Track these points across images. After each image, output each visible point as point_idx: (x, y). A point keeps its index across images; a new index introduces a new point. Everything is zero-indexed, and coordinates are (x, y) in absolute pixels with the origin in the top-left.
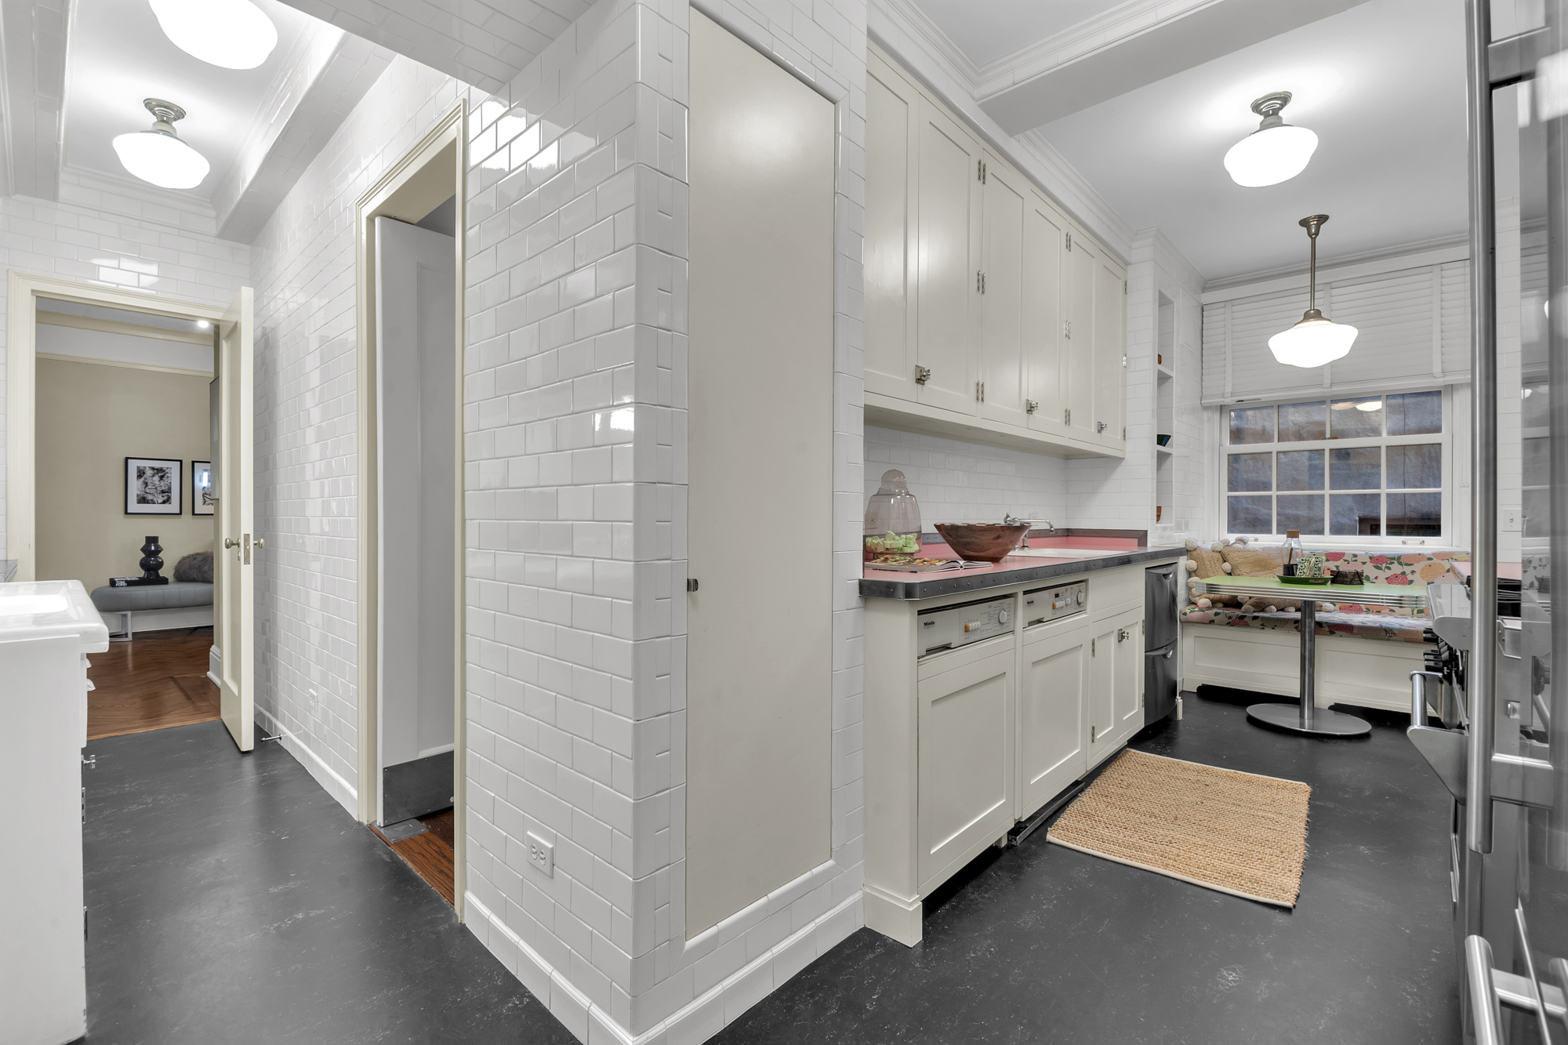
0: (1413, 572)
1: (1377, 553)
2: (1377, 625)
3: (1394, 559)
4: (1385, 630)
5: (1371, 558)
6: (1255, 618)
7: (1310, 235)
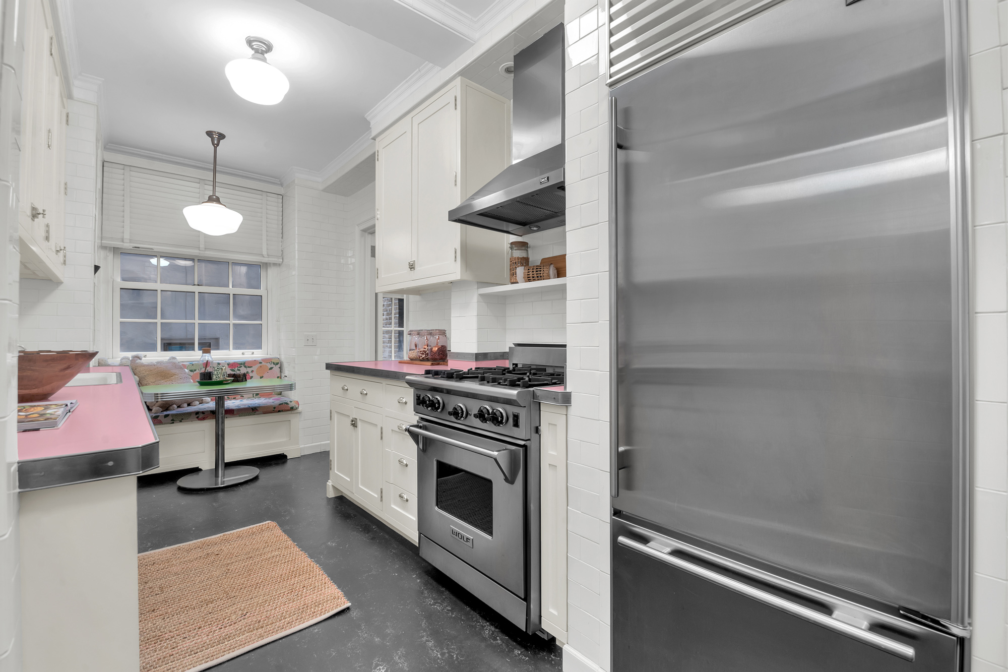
0: (252, 371)
1: (232, 361)
2: (247, 406)
3: (242, 364)
4: (252, 409)
5: (228, 364)
6: (166, 416)
7: (213, 144)
